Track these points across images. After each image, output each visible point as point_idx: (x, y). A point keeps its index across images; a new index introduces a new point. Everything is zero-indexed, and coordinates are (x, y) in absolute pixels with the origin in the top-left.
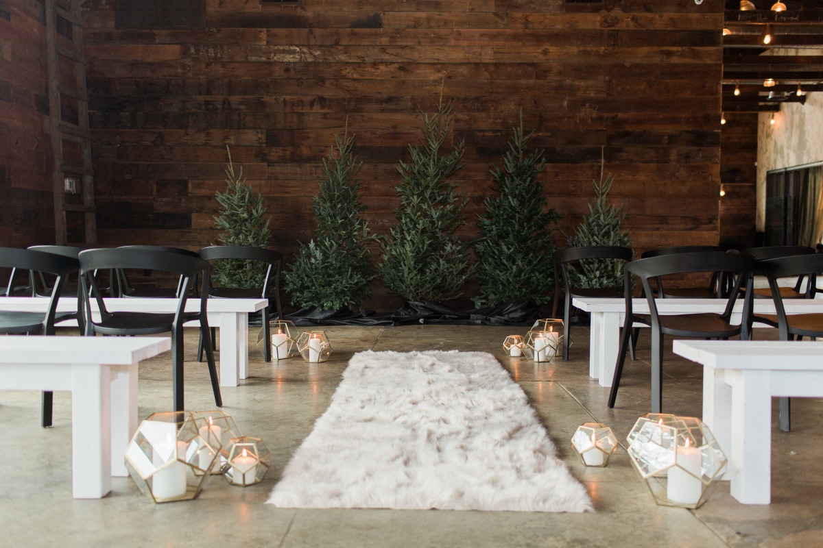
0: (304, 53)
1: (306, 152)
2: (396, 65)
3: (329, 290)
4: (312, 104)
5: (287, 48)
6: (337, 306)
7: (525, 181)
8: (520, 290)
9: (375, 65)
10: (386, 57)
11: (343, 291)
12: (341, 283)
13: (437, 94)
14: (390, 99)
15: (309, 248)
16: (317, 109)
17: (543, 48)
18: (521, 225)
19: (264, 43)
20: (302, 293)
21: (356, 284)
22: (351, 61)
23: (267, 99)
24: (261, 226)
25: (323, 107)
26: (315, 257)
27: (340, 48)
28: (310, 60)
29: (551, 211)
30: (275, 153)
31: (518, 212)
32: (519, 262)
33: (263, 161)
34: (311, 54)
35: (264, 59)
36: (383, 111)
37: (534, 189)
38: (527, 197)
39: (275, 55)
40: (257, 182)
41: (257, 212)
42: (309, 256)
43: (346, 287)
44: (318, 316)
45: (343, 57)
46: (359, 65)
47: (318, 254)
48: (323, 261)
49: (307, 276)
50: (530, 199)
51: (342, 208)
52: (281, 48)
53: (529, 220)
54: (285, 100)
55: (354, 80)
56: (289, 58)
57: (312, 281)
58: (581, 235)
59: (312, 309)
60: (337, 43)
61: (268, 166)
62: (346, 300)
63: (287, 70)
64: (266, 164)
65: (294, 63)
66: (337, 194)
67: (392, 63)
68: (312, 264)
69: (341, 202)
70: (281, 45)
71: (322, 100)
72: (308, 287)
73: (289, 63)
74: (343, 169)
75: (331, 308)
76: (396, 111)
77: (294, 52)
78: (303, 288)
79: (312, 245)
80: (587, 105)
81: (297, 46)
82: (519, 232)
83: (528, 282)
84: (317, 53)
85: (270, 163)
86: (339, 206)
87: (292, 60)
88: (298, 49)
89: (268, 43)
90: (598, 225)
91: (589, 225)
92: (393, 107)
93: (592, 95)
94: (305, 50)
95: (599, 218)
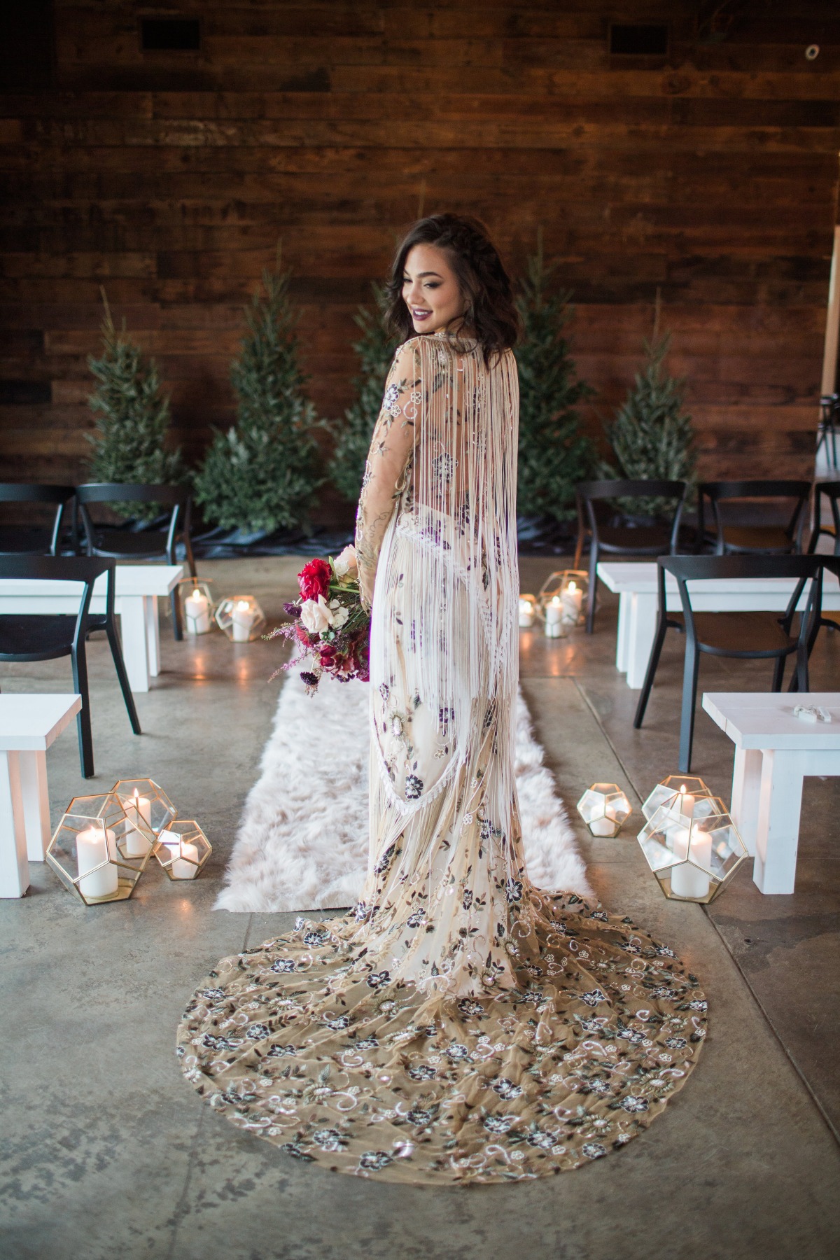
0: (211, 131)
1: (217, 286)
2: (352, 152)
3: (258, 504)
4: (225, 213)
5: (184, 123)
6: (271, 525)
7: (543, 340)
8: (533, 500)
9: (319, 149)
10: (338, 139)
11: (278, 507)
12: (276, 492)
13: (414, 198)
14: (344, 205)
15: (227, 440)
16: (233, 220)
17: (575, 125)
18: (538, 408)
19: (150, 115)
20: (219, 505)
21: (298, 494)
22: (283, 144)
23: (156, 204)
24: (156, 406)
25: (242, 217)
26: (237, 455)
27: (267, 123)
28: (221, 142)
29: (580, 385)
30: (172, 288)
31: (532, 388)
32: (533, 463)
33: (155, 298)
34: (222, 133)
35: (149, 141)
36: (333, 222)
37: (556, 352)
38: (546, 364)
39: (167, 135)
40: (146, 333)
41: (150, 386)
42: (228, 453)
43: (282, 499)
44: (243, 538)
45: (271, 139)
46: (294, 151)
47: (242, 451)
48: (250, 461)
49: (227, 482)
50: (551, 367)
51: (275, 382)
52: (176, 123)
53: (549, 398)
54: (184, 208)
55: (287, 173)
56: (188, 140)
57: (233, 490)
58: (623, 418)
59: (234, 528)
60: (262, 117)
61: (163, 308)
62: (284, 518)
63: (185, 159)
64: (157, 305)
65: (197, 148)
66: (266, 360)
67: (346, 147)
68: (233, 466)
69: (273, 372)
70: (175, 119)
71: (241, 207)
72: (227, 497)
73: (188, 148)
74: (274, 321)
75: (262, 528)
76: (352, 222)
77: (195, 130)
78: (220, 500)
79: (232, 436)
80: (640, 215)
81: (201, 120)
82: (534, 417)
83: (544, 491)
84: (231, 132)
85: (165, 304)
86: (271, 379)
87: (193, 143)
88: (201, 125)
89: (156, 116)
90: (648, 406)
91: (635, 405)
92: (347, 216)
93: (647, 200)
94: (213, 127)
95: (649, 395)
